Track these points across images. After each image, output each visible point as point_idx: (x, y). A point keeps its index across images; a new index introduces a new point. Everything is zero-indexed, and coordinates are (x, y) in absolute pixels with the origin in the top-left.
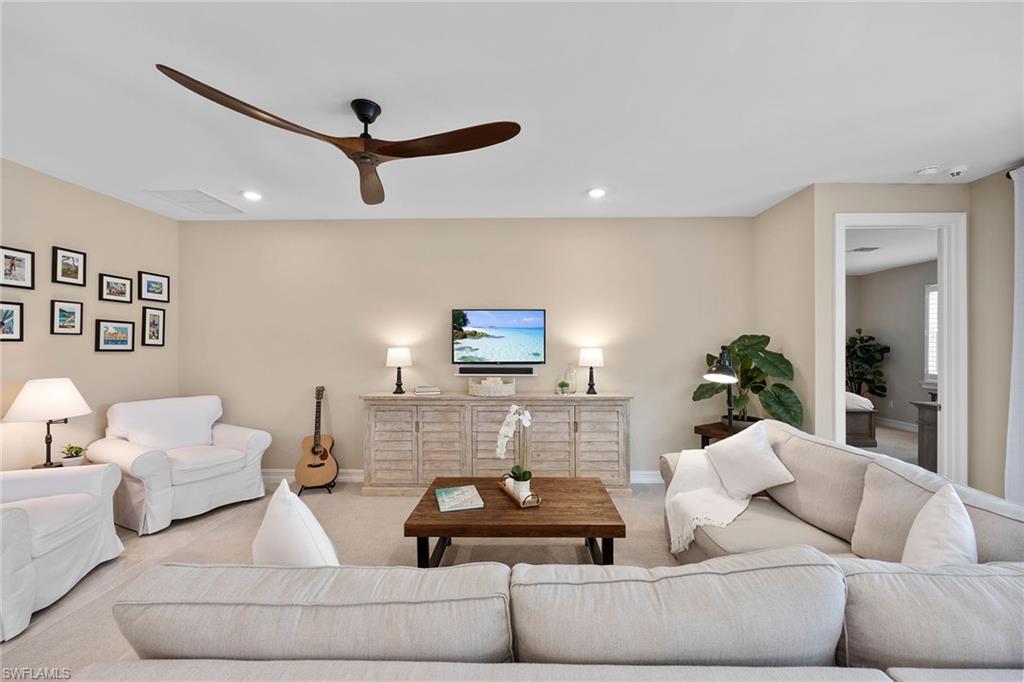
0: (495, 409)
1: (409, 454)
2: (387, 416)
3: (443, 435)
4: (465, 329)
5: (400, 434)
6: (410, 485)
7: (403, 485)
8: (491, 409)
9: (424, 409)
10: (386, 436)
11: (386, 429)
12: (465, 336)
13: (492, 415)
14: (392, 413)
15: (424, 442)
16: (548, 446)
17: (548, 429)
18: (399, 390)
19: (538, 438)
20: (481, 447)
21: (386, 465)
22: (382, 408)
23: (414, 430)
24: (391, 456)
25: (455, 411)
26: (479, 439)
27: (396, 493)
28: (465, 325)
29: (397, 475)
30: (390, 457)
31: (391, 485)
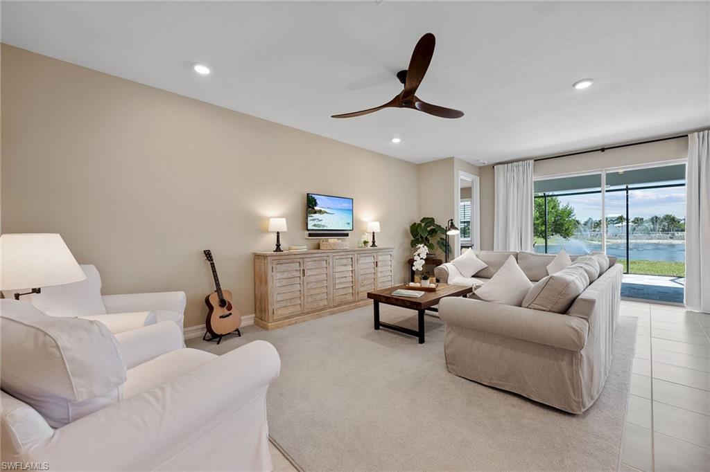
0: (344, 257)
1: (298, 293)
2: (283, 267)
3: (318, 277)
4: (316, 208)
5: (292, 280)
6: (299, 315)
7: (296, 316)
8: (341, 257)
9: (307, 260)
10: (284, 282)
11: (284, 277)
12: (315, 213)
13: (342, 261)
14: (287, 265)
15: (307, 283)
16: (366, 276)
17: (366, 266)
18: (278, 249)
19: (362, 272)
20: (337, 282)
21: (284, 304)
22: (281, 261)
23: (302, 275)
24: (287, 296)
25: (324, 260)
26: (337, 276)
27: (291, 322)
28: (316, 206)
29: (291, 310)
30: (286, 298)
31: (287, 318)
